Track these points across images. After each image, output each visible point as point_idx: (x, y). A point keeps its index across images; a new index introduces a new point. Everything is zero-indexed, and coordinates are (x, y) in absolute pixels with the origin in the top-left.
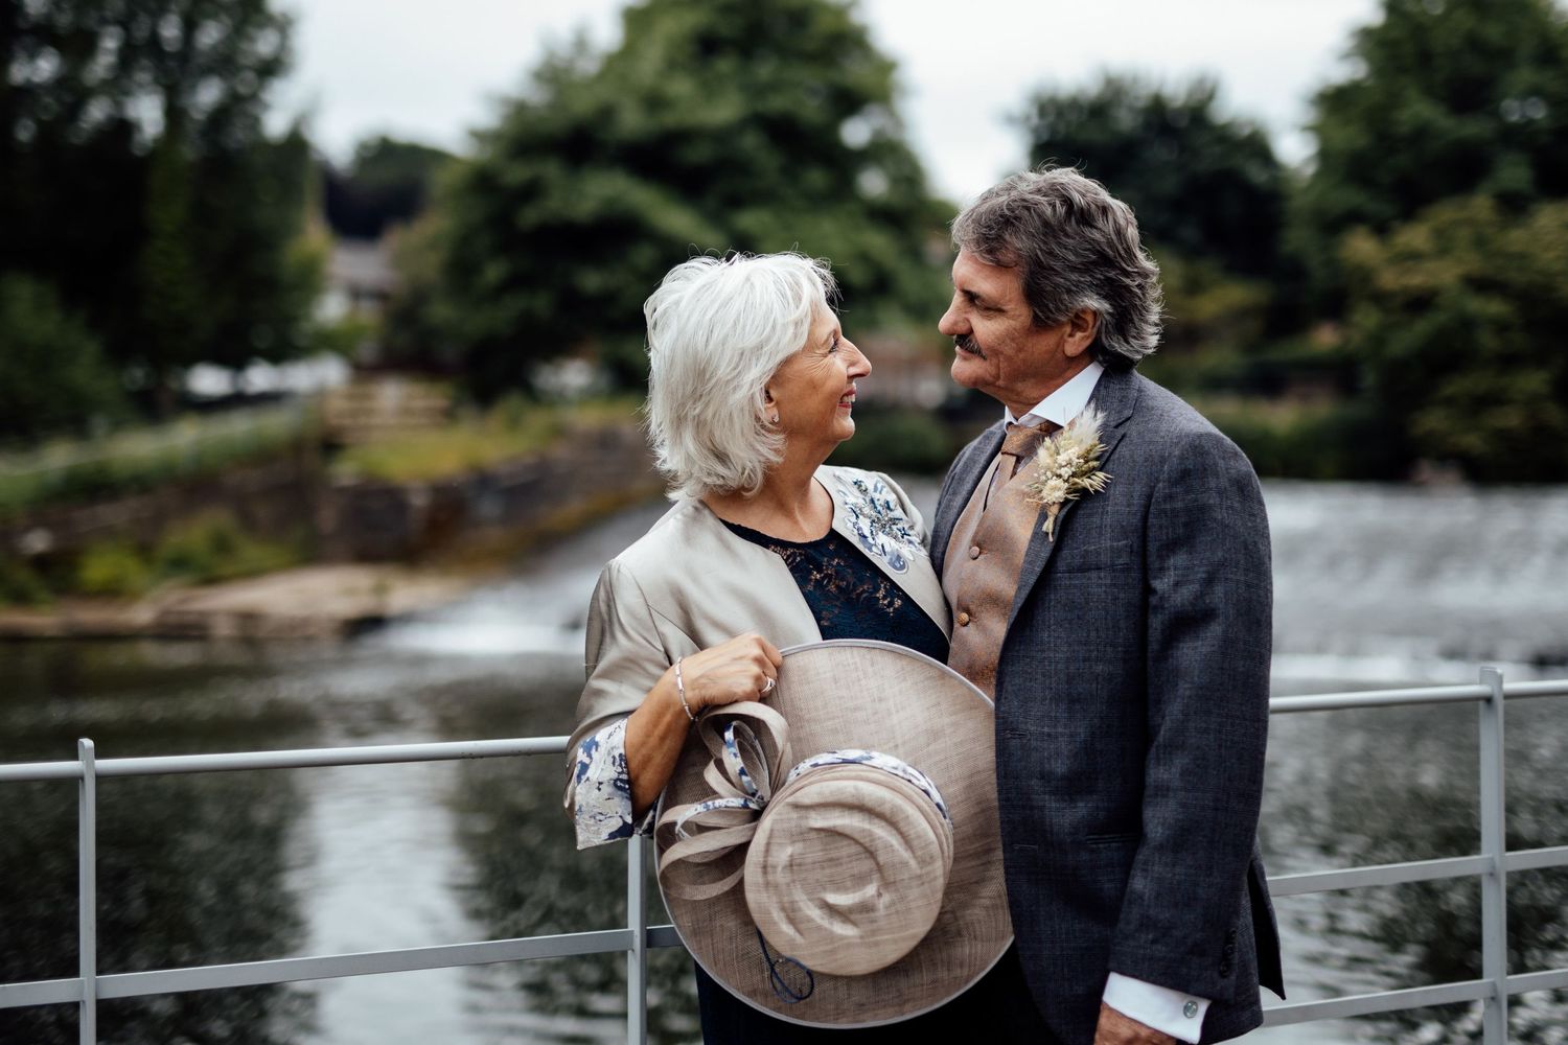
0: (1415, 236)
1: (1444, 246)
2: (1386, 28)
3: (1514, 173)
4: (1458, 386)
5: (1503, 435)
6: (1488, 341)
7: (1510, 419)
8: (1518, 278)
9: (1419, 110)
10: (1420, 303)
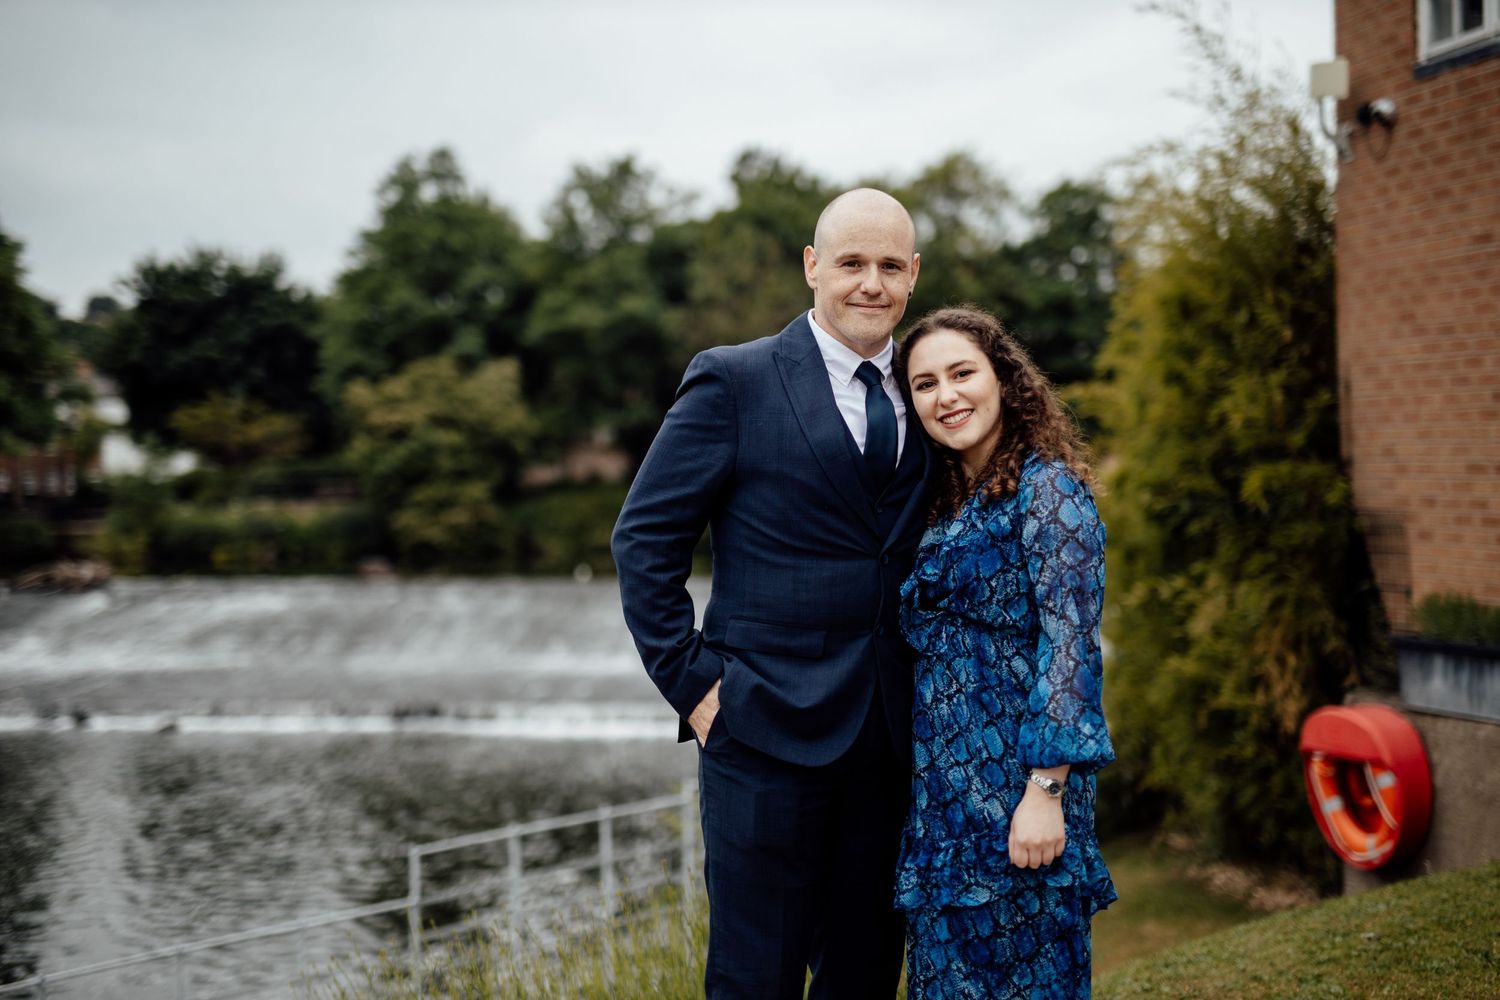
0: (396, 386)
1: (417, 392)
2: (382, 233)
3: (469, 340)
4: (424, 494)
5: (454, 529)
6: (445, 463)
7: (459, 517)
8: (470, 416)
9: (403, 294)
10: (400, 434)
